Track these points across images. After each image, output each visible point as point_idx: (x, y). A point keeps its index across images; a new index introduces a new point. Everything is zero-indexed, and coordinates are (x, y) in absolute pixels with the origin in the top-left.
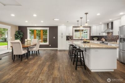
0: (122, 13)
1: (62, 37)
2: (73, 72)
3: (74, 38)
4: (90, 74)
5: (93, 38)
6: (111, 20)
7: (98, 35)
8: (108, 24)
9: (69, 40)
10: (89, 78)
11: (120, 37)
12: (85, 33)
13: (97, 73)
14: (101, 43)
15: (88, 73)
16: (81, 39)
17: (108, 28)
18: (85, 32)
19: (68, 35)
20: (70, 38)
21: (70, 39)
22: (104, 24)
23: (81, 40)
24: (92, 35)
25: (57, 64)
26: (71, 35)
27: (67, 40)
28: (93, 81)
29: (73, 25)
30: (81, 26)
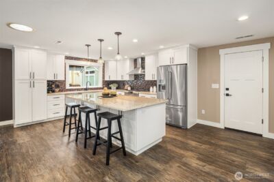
0: (162, 47)
1: (32, 85)
2: (104, 175)
3: (68, 87)
4: (137, 162)
5: (109, 85)
6: (143, 54)
7: (119, 79)
8: (135, 60)
9: (53, 92)
10: (142, 173)
11: (158, 84)
12: (87, 73)
13: (145, 153)
14: (126, 94)
15: (133, 161)
16: (85, 87)
17: (135, 67)
18: (89, 70)
19: (52, 79)
20: (57, 86)
21: (57, 90)
22: (131, 59)
23: (86, 89)
24: (107, 79)
25: (42, 176)
26: (61, 78)
27: (48, 93)
28: (151, 173)
29: (68, 54)
30: (101, 58)
